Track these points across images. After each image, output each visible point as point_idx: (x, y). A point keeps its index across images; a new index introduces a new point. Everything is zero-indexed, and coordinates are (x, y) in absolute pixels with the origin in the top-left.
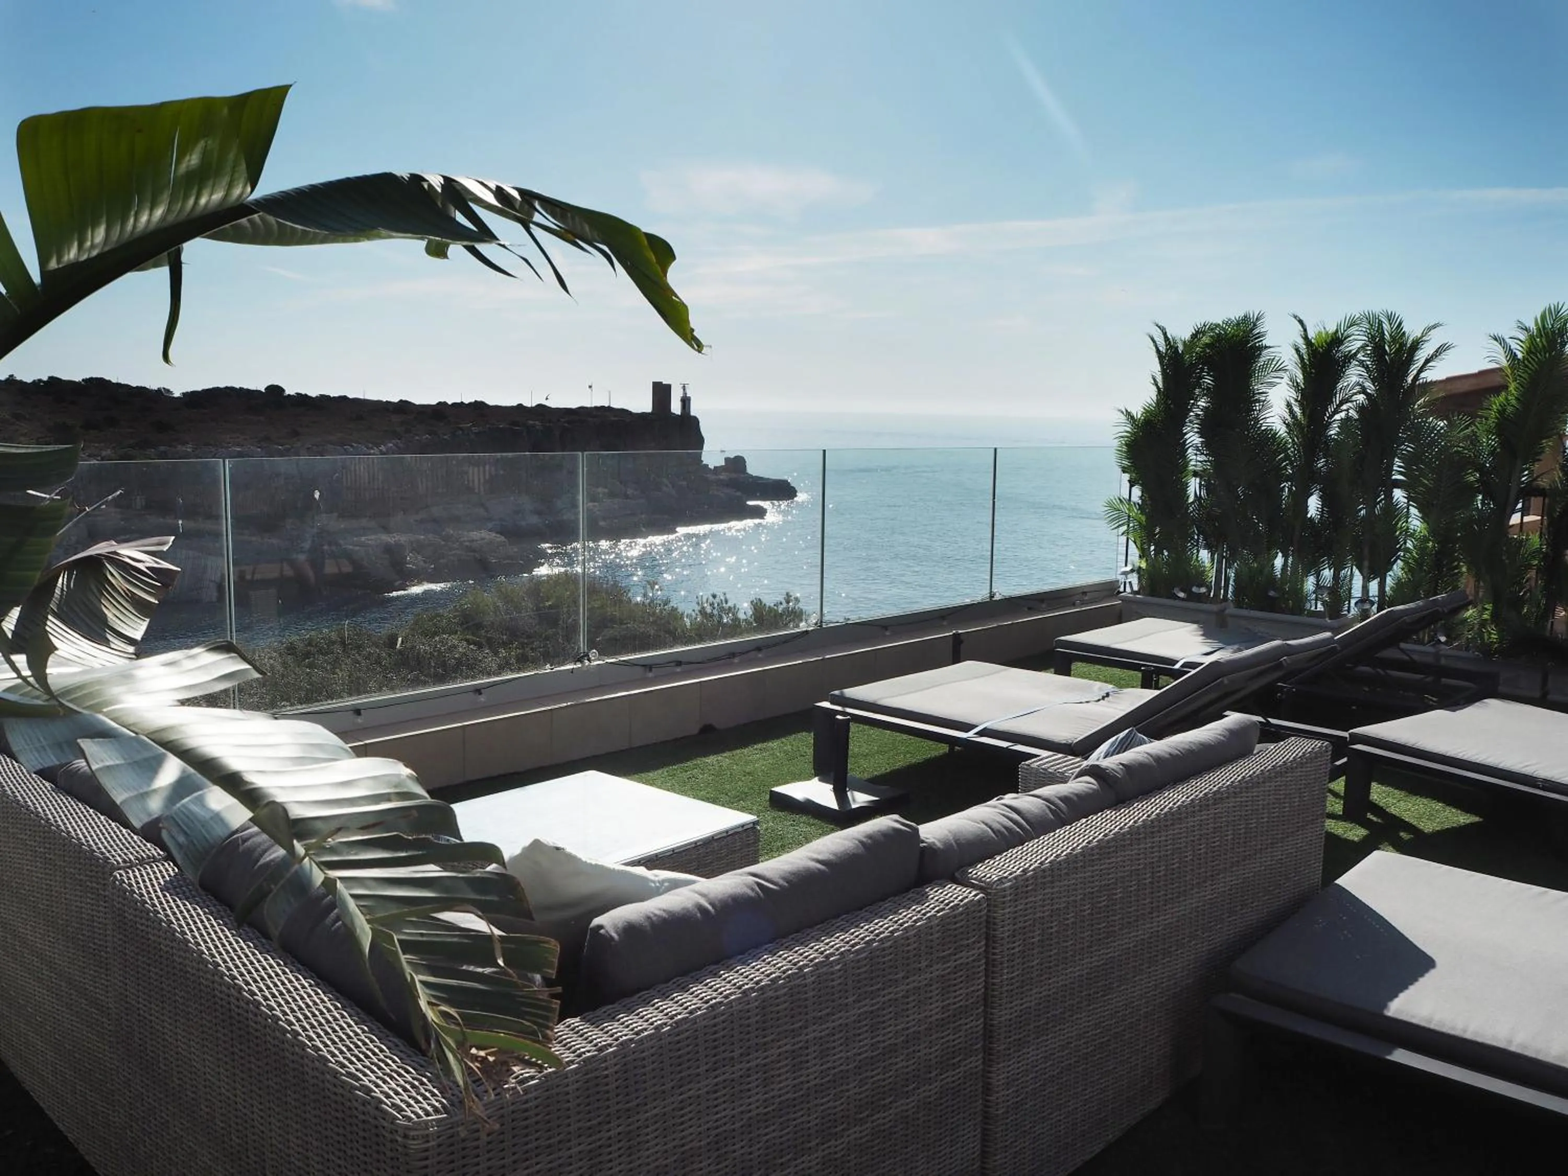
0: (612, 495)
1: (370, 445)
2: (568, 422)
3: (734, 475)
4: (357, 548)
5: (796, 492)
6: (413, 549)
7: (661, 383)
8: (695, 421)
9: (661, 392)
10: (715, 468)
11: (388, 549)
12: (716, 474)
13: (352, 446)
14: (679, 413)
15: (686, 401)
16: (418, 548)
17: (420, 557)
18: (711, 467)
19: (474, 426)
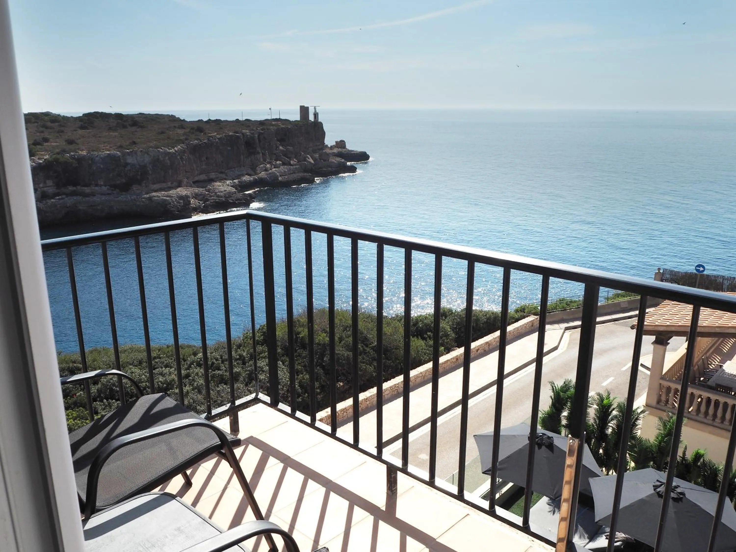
0: (284, 164)
1: (170, 148)
2: (262, 130)
3: (340, 150)
4: (168, 198)
5: (369, 157)
6: (193, 197)
7: (304, 106)
8: (321, 124)
9: (304, 110)
10: (331, 146)
11: (181, 197)
12: (331, 149)
13: (162, 149)
14: (313, 120)
15: (316, 115)
16: (196, 196)
17: (197, 201)
18: (329, 146)
19: (217, 134)
